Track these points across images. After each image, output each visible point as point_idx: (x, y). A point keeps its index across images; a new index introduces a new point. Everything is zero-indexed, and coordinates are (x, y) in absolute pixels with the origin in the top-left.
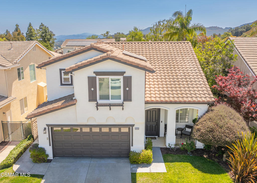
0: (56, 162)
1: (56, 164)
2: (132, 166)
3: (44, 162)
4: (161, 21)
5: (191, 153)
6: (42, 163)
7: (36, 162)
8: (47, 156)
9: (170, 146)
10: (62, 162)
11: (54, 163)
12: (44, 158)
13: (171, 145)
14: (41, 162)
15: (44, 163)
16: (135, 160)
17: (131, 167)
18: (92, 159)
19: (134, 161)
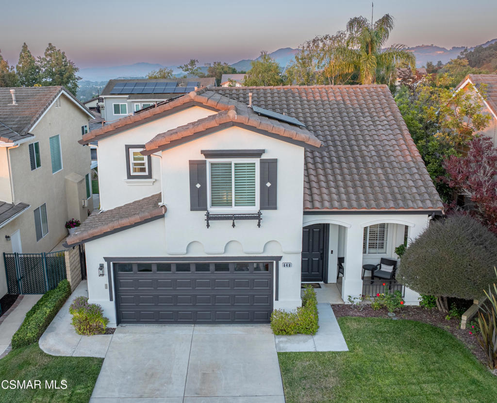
0: (125, 333)
1: (125, 336)
2: (277, 340)
3: (100, 333)
4: (318, 40)
5: (395, 315)
6: (96, 336)
7: (83, 333)
8: (107, 321)
9: (352, 300)
10: (135, 333)
11: (121, 335)
12: (100, 324)
13: (354, 299)
14: (94, 334)
15: (100, 335)
16: (283, 329)
17: (277, 342)
18: (195, 328)
19: (281, 330)
